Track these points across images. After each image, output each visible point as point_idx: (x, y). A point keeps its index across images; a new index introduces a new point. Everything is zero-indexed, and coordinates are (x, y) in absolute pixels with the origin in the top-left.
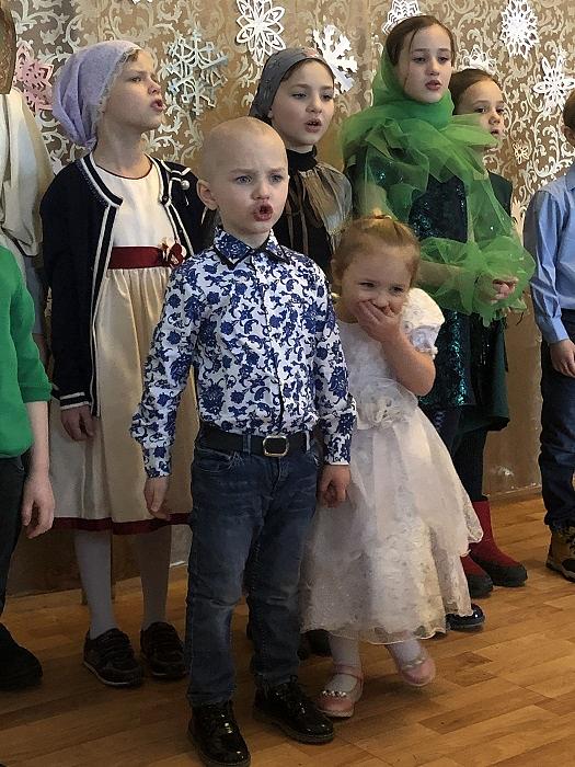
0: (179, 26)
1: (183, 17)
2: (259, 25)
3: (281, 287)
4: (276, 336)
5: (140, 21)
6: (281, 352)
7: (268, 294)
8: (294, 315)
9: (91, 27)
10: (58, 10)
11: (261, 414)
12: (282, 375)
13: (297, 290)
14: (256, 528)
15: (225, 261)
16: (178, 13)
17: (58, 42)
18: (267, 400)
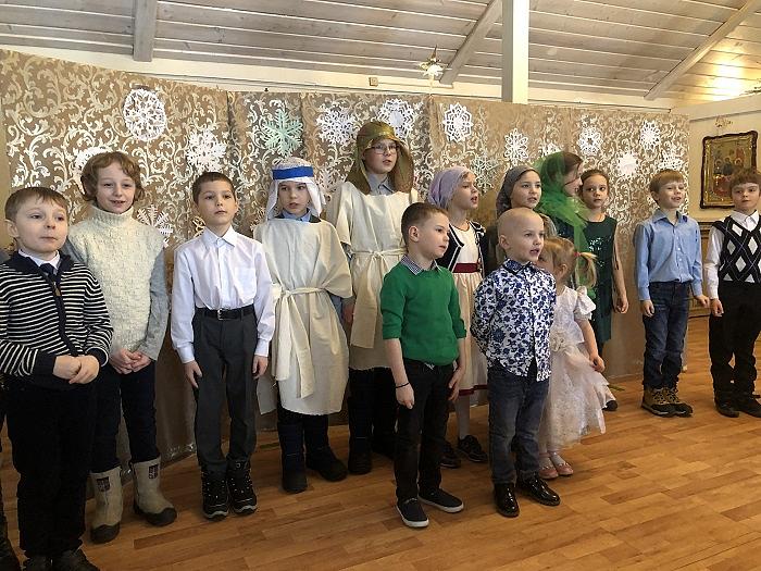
0: (477, 151)
1: (480, 146)
2: (516, 147)
3: (538, 284)
4: (535, 308)
5: (459, 151)
6: (536, 315)
7: (532, 287)
8: (544, 298)
9: (437, 156)
10: (422, 150)
11: (524, 345)
12: (536, 326)
13: (545, 286)
14: (520, 404)
15: (510, 271)
16: (477, 145)
17: (422, 164)
18: (527, 338)
